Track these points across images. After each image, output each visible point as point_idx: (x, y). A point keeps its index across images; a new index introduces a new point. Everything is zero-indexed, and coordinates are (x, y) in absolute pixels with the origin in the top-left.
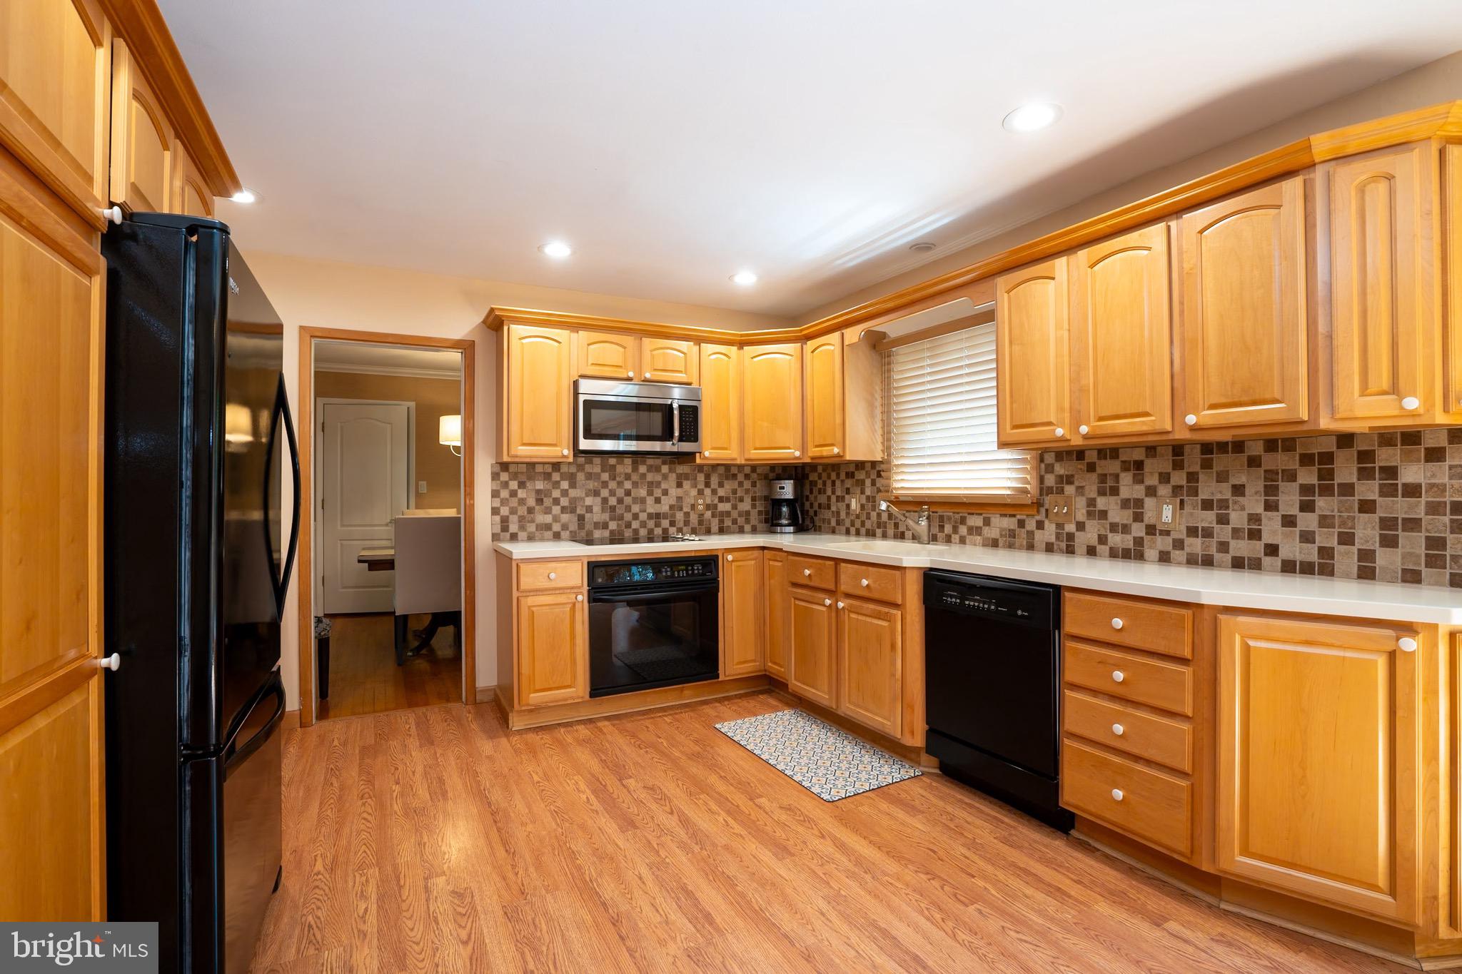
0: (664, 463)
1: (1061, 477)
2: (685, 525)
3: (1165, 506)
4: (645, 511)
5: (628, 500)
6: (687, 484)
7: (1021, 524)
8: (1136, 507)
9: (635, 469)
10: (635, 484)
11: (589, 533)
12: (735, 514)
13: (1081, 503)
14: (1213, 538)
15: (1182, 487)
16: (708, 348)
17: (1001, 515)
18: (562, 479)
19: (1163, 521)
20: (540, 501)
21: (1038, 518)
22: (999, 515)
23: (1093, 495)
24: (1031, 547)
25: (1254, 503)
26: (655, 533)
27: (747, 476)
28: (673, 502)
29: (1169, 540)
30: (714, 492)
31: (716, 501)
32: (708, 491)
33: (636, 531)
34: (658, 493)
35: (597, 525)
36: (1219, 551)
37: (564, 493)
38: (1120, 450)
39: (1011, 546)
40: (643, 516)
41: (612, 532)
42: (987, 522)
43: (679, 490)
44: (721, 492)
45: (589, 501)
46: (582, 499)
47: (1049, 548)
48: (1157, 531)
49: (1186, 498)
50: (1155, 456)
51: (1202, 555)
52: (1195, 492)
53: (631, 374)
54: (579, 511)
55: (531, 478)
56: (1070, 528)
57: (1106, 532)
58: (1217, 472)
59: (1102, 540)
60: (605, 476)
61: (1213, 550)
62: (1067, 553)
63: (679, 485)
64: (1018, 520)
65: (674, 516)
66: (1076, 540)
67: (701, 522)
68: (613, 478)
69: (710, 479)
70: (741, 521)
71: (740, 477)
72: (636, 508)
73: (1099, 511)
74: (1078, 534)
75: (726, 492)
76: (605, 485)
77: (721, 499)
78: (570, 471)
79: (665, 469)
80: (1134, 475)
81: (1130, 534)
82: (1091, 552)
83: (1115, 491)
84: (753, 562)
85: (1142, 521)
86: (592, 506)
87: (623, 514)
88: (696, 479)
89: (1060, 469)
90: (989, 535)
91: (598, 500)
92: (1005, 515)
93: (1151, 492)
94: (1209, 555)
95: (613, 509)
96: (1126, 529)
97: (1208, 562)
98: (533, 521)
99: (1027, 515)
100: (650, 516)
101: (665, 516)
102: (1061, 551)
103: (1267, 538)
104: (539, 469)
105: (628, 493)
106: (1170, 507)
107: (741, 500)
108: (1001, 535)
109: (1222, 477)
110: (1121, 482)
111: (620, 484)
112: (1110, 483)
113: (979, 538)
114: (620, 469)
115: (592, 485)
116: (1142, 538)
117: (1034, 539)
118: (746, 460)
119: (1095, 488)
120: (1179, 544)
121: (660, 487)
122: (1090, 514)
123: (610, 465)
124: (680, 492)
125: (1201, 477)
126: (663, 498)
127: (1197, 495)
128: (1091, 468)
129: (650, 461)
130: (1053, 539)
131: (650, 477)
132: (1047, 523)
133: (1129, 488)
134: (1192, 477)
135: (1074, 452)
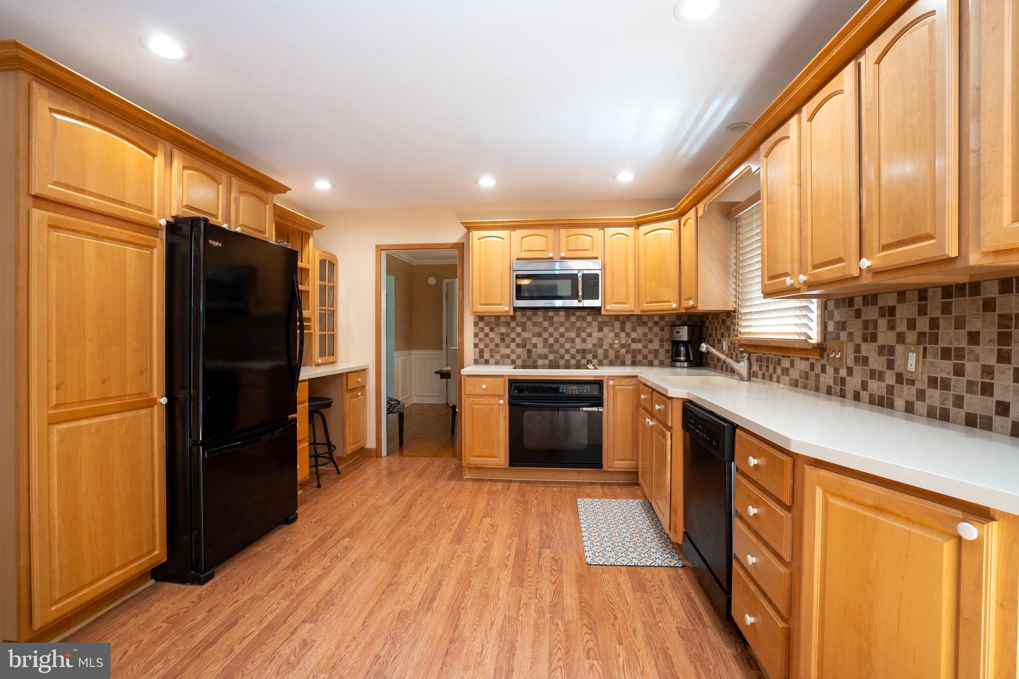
0: (588, 315)
1: (838, 323)
2: (604, 359)
3: (910, 354)
4: (574, 348)
5: (562, 340)
6: (606, 330)
7: (812, 366)
8: (889, 354)
9: (567, 319)
10: (567, 329)
11: (535, 361)
12: (645, 352)
13: (850, 349)
14: (950, 390)
15: (925, 334)
16: (610, 231)
17: (801, 359)
18: (517, 326)
19: (908, 370)
20: (503, 340)
21: (822, 362)
22: (799, 359)
23: (859, 341)
24: (817, 389)
25: (988, 353)
26: (582, 363)
27: (656, 323)
28: (595, 341)
29: (913, 390)
30: (628, 335)
31: (630, 341)
32: (623, 335)
33: (567, 361)
34: (584, 335)
35: (540, 356)
36: (955, 405)
37: (519, 335)
38: (879, 295)
39: (805, 387)
40: (573, 351)
41: (550, 361)
42: (792, 364)
43: (600, 334)
44: (634, 335)
45: (534, 340)
46: (531, 339)
47: (829, 392)
48: (905, 380)
49: (928, 346)
50: (904, 301)
51: (940, 408)
52: (935, 340)
53: (551, 255)
54: (528, 347)
55: (497, 325)
56: (843, 373)
57: (867, 378)
58: (955, 318)
59: (864, 386)
60: (546, 324)
61: (949, 405)
62: (841, 397)
63: (600, 330)
64: (810, 364)
65: (596, 351)
66: (847, 385)
67: (617, 356)
68: (551, 325)
69: (625, 325)
70: (650, 357)
71: (650, 324)
72: (568, 346)
73: (863, 357)
74: (848, 379)
75: (637, 335)
76: (546, 329)
77: (634, 340)
78: (522, 321)
79: (589, 318)
80: (889, 321)
81: (884, 381)
82: (857, 397)
83: (874, 338)
84: (632, 387)
85: (893, 369)
86: (536, 344)
87: (558, 349)
88: (613, 325)
89: (837, 316)
90: (793, 376)
91: (541, 339)
92: (803, 359)
93: (901, 338)
94: (946, 408)
95: (551, 346)
96: (881, 376)
97: (945, 417)
98: (498, 352)
99: (816, 359)
100: (578, 351)
101: (590, 352)
102: (837, 395)
103: (999, 394)
104: (502, 319)
105: (562, 335)
106: (915, 354)
107: (651, 341)
108: (800, 377)
109: (959, 324)
110: (879, 329)
111: (556, 329)
112: (871, 329)
113: (787, 378)
114: (556, 319)
115: (536, 329)
116: (893, 386)
117: (819, 382)
118: (642, 311)
119: (860, 334)
120: (921, 395)
121: (586, 331)
122: (856, 359)
123: (550, 316)
124: (600, 335)
125: (942, 323)
126: (588, 339)
127: (937, 343)
128: (858, 314)
129: (578, 313)
130: (831, 383)
131: (578, 324)
132: (828, 368)
133: (885, 337)
134: (934, 323)
135: (847, 299)
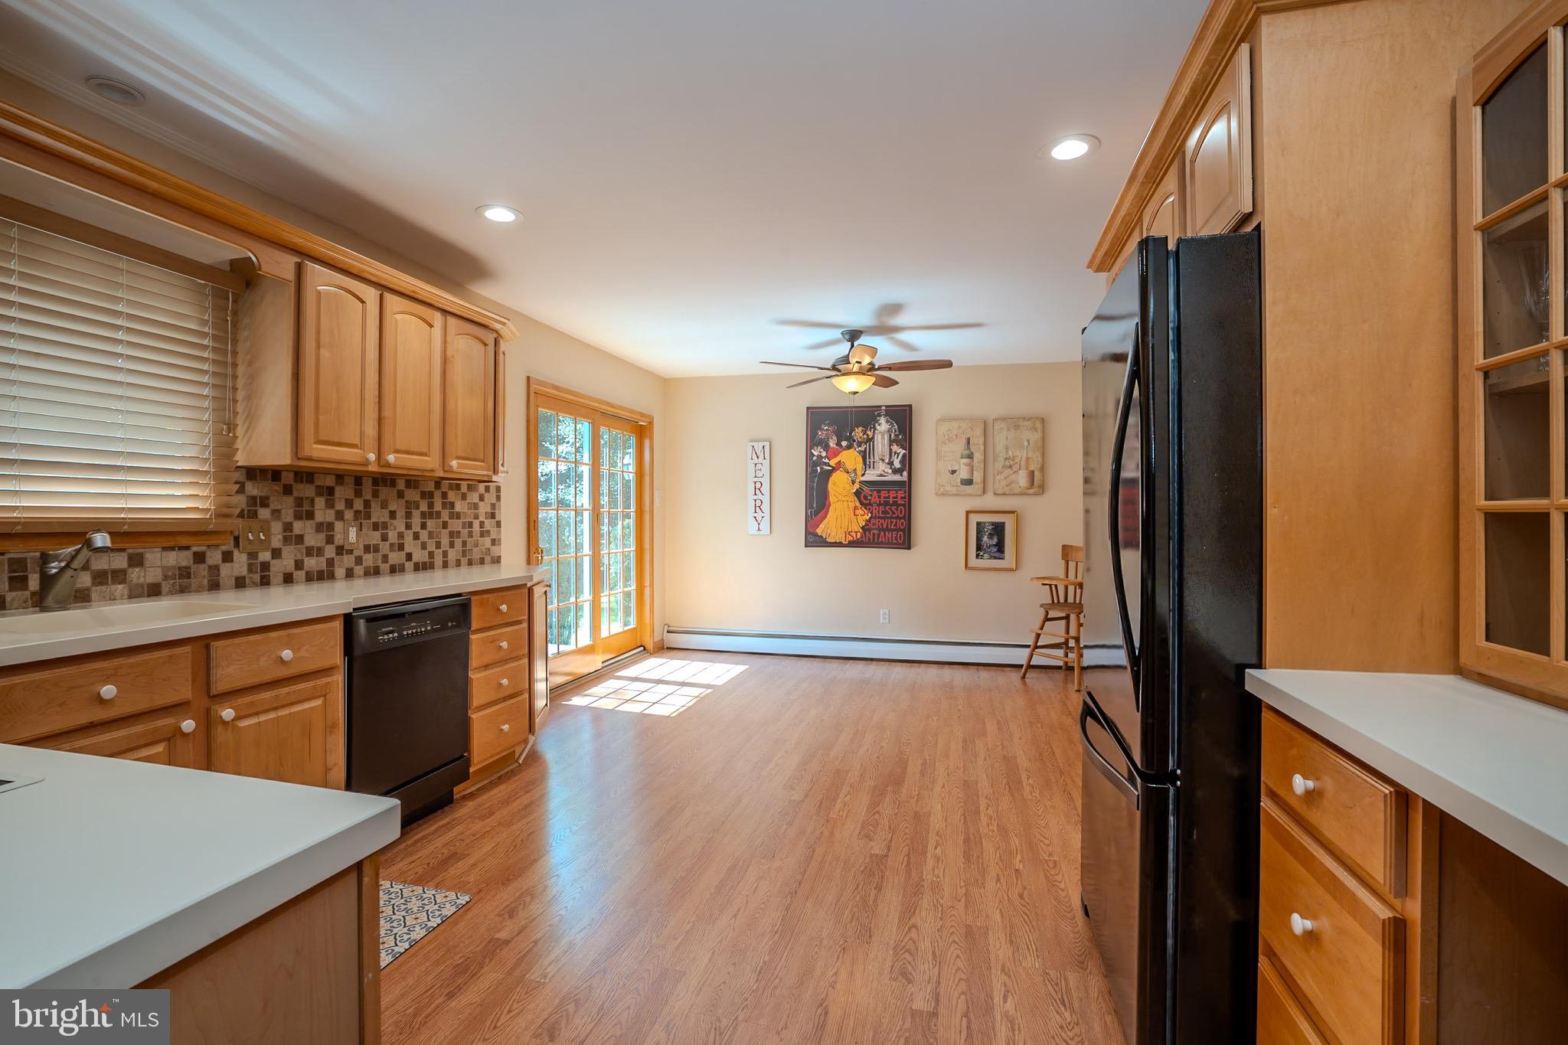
1: (254, 498)
3: (351, 528)
7: (200, 558)
8: (326, 528)
13: (277, 528)
14: (379, 552)
15: (360, 512)
17: (164, 549)
19: (350, 542)
21: (224, 548)
22: (160, 549)
23: (290, 519)
24: (215, 586)
25: (400, 525)
29: (352, 558)
38: (316, 475)
39: (183, 590)
42: (137, 561)
47: (240, 583)
48: (344, 551)
49: (363, 521)
50: (343, 484)
51: (372, 567)
52: (368, 516)
56: (265, 556)
57: (303, 556)
59: (299, 565)
61: (379, 562)
62: (261, 585)
64: (195, 553)
66: (272, 569)
73: (296, 536)
74: (273, 562)
80: (327, 500)
81: (324, 556)
82: (288, 579)
83: (310, 515)
85: (333, 543)
89: (252, 489)
90: (142, 580)
92: (172, 549)
93: (340, 516)
94: (377, 566)
96: (320, 552)
97: (376, 572)
99: (208, 546)
102: (254, 584)
103: (407, 549)
106: (355, 529)
108: (166, 578)
109: (384, 505)
112: (306, 507)
113: (121, 587)
116: (333, 559)
117: (219, 575)
119: (291, 512)
120: (359, 560)
122: (286, 540)
125: (373, 504)
128: (288, 490)
130: (244, 571)
132: (236, 553)
133: (323, 514)
134: (367, 504)
135: (270, 472)
